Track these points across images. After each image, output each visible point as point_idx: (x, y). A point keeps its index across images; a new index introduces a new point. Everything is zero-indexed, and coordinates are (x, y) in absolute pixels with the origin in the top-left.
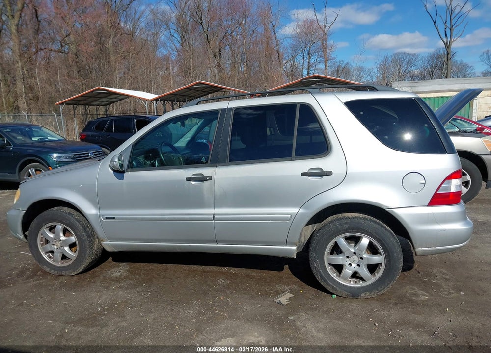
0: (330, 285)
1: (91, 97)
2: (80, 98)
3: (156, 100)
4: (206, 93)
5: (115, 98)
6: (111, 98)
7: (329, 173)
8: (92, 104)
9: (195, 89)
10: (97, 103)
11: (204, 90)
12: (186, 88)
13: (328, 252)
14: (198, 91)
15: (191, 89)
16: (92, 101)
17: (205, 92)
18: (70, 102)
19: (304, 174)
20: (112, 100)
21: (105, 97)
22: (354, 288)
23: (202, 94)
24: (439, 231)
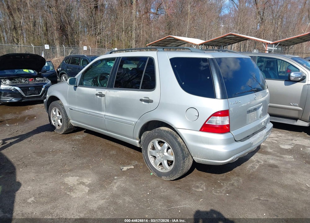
0: (149, 166)
1: (165, 41)
2: (160, 42)
3: (202, 44)
4: (238, 41)
5: (180, 43)
6: (178, 43)
7: (151, 101)
8: (167, 46)
9: (228, 38)
10: (170, 45)
11: (236, 39)
12: (222, 38)
13: (151, 147)
14: (231, 39)
15: (225, 38)
16: (167, 44)
17: (236, 40)
18: (155, 44)
19: (141, 100)
20: (179, 44)
21: (174, 42)
22: (160, 172)
23: (233, 42)
24: (204, 148)
